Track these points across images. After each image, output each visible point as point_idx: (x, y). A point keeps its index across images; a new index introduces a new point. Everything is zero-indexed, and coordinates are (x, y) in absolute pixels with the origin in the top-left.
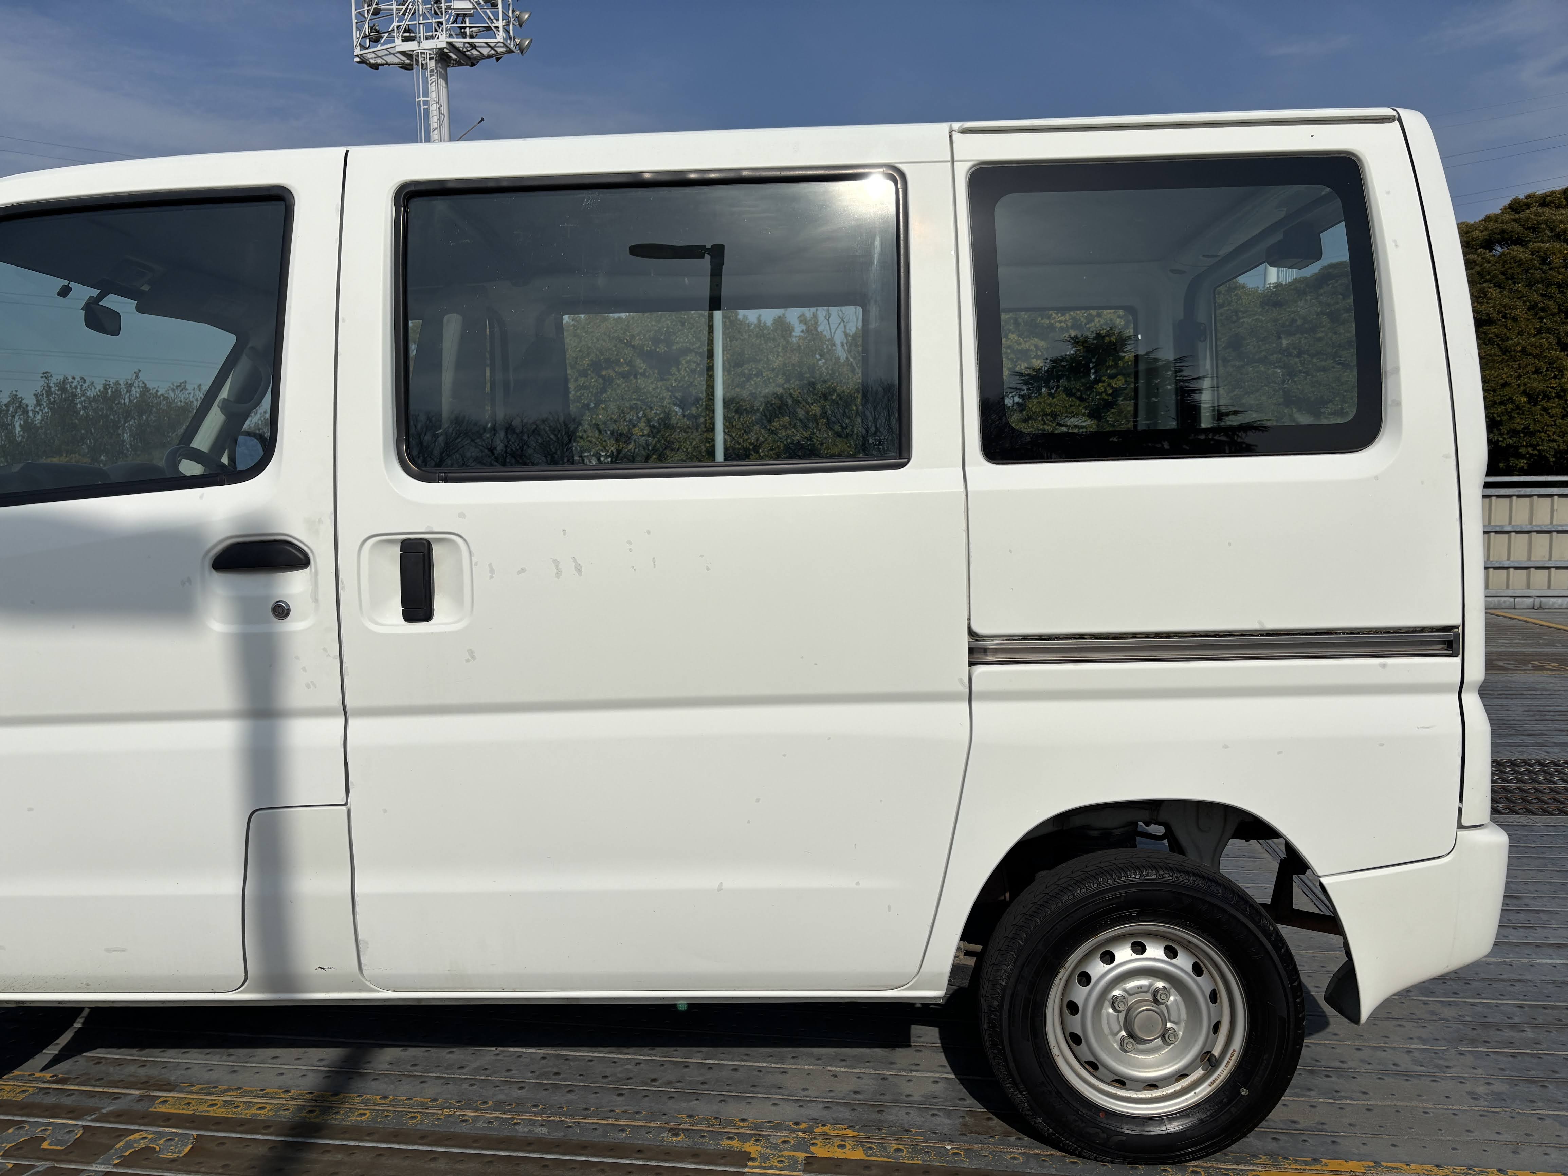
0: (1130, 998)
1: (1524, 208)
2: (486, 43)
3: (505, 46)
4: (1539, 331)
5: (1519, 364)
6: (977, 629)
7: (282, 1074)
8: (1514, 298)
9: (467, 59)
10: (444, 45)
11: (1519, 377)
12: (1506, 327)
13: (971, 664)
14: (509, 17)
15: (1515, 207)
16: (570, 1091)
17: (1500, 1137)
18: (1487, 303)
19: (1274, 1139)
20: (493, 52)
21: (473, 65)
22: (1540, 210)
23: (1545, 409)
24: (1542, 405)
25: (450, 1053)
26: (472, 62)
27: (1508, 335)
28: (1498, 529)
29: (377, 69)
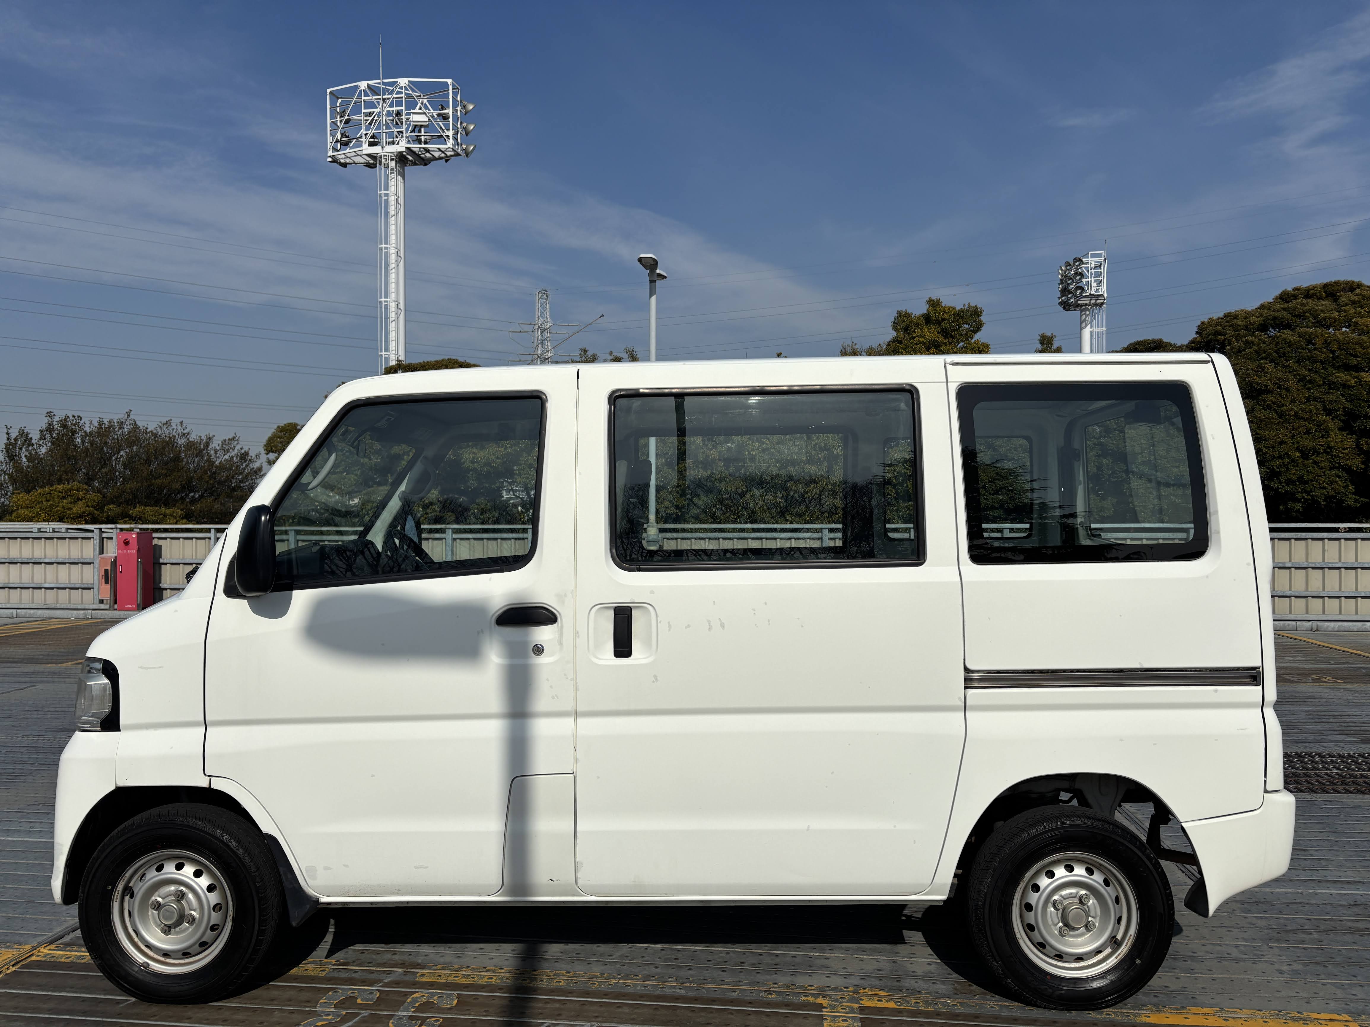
0: (1064, 901)
1: (1292, 298)
2: (439, 149)
3: (453, 150)
4: (1308, 399)
5: (1293, 426)
6: (970, 666)
7: (492, 958)
8: (1286, 372)
9: (421, 160)
10: (403, 149)
11: (1293, 436)
12: (1281, 395)
13: (966, 688)
14: (458, 128)
15: (1285, 297)
16: (690, 969)
17: (1298, 995)
18: (1265, 376)
19: (1155, 996)
20: (443, 155)
21: (426, 165)
22: (1305, 301)
23: (1315, 463)
24: (1313, 460)
25: (598, 946)
26: (425, 162)
27: (1283, 402)
28: (1281, 565)
29: (345, 167)
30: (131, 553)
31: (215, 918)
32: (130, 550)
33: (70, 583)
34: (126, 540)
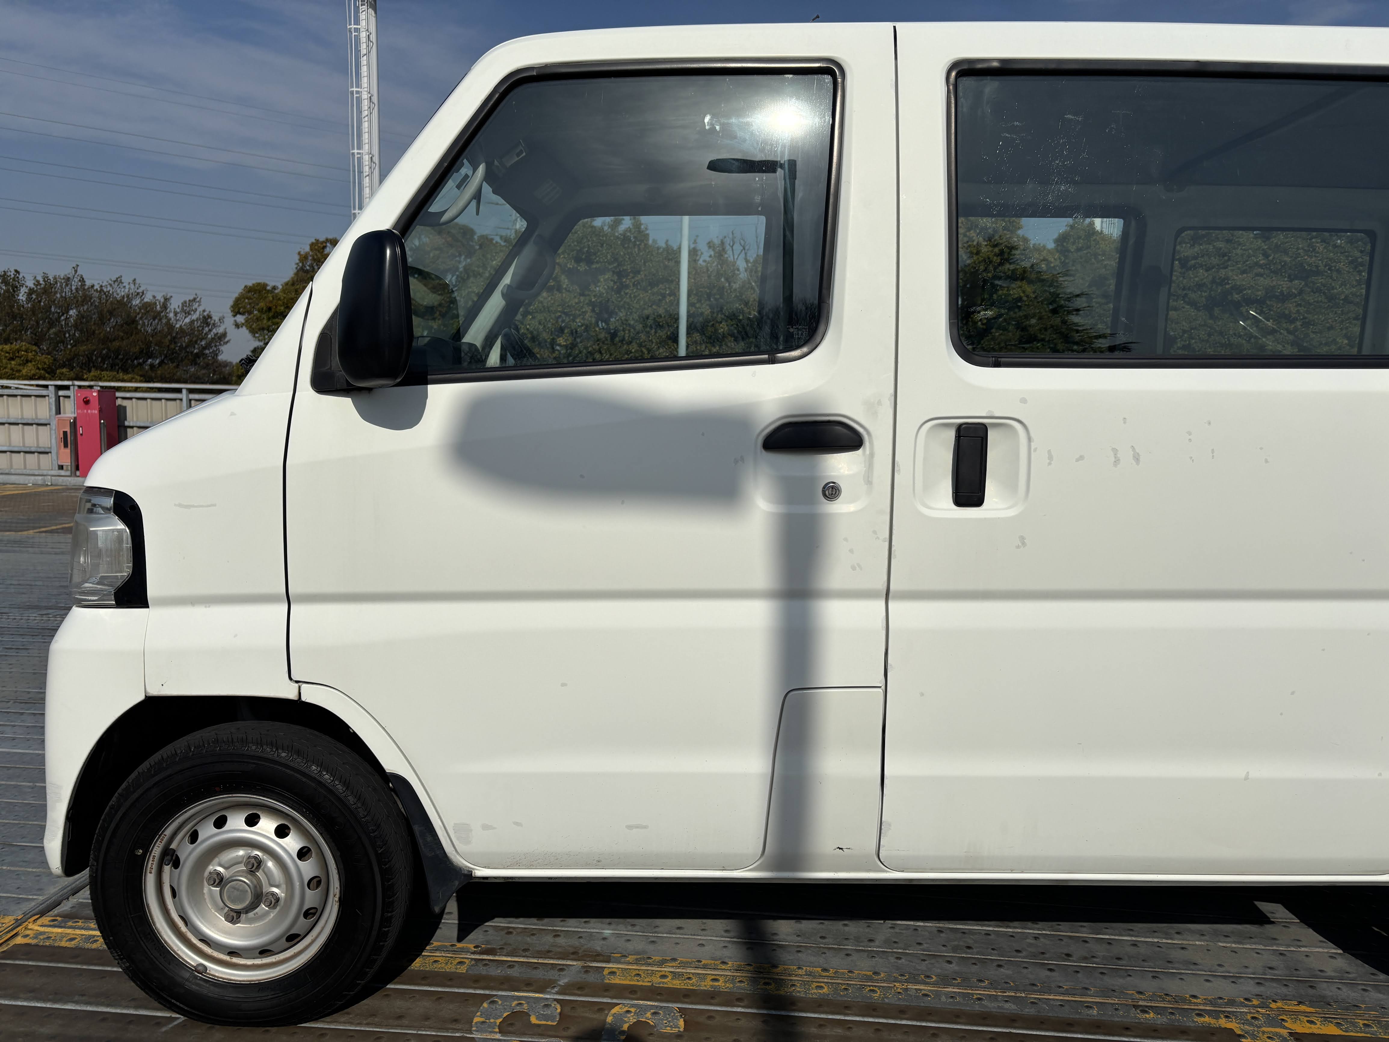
30: (92, 413)
31: (312, 898)
32: (91, 410)
33: (24, 446)
34: (86, 398)
